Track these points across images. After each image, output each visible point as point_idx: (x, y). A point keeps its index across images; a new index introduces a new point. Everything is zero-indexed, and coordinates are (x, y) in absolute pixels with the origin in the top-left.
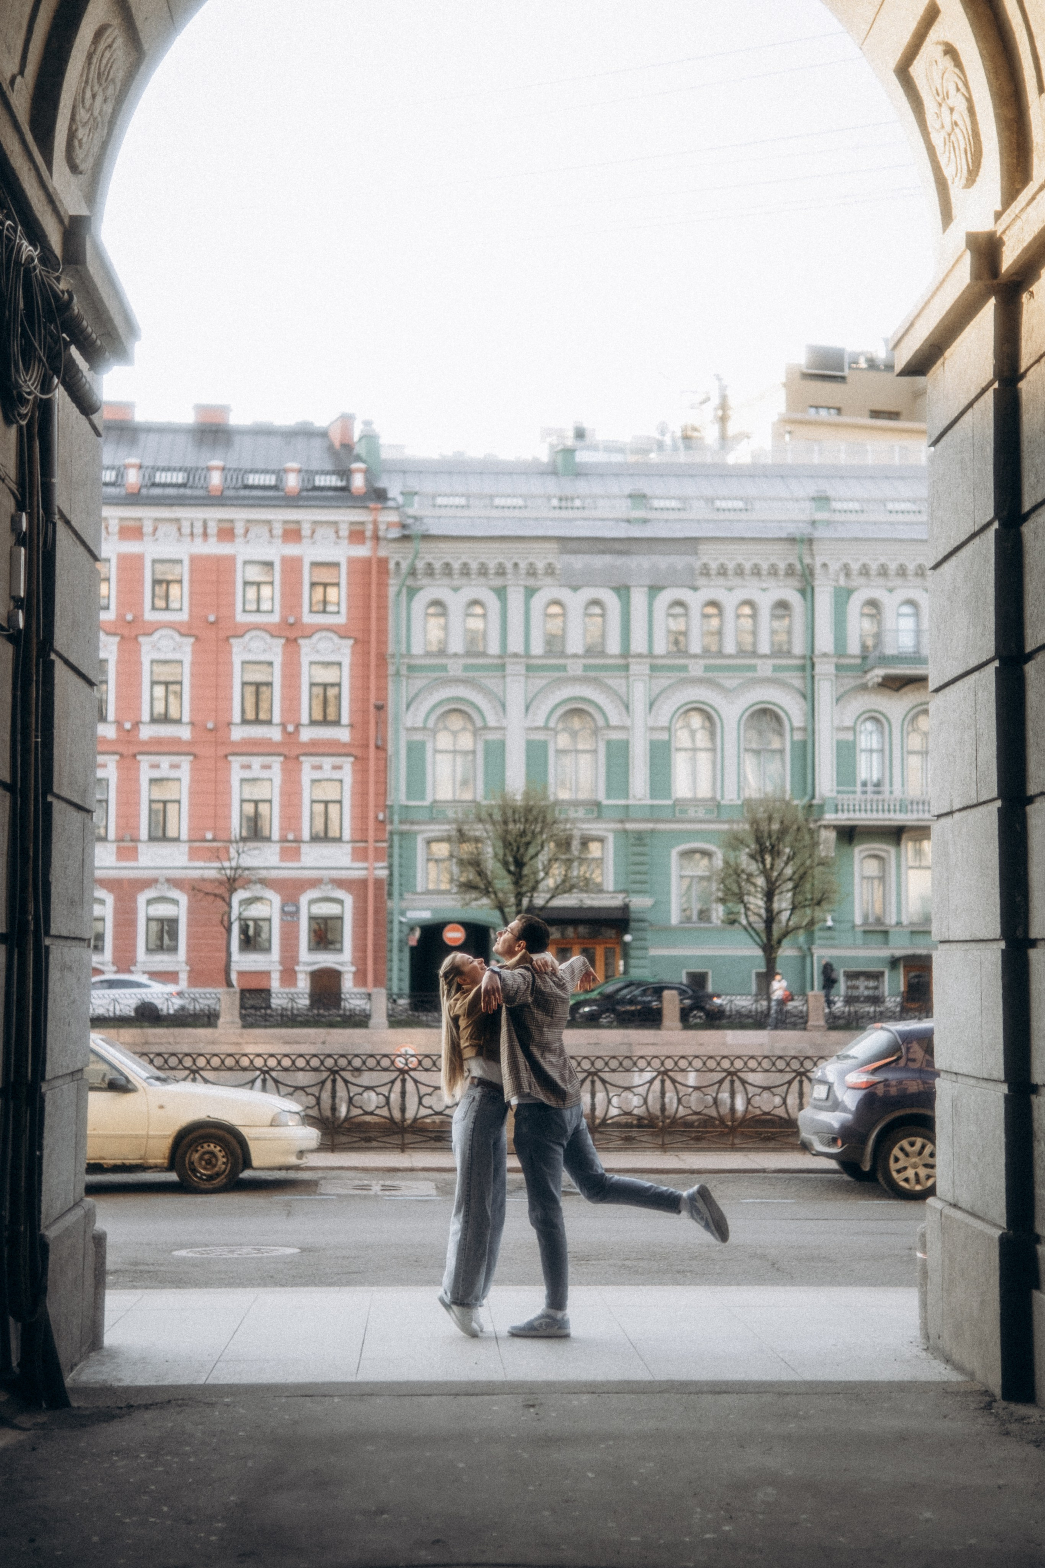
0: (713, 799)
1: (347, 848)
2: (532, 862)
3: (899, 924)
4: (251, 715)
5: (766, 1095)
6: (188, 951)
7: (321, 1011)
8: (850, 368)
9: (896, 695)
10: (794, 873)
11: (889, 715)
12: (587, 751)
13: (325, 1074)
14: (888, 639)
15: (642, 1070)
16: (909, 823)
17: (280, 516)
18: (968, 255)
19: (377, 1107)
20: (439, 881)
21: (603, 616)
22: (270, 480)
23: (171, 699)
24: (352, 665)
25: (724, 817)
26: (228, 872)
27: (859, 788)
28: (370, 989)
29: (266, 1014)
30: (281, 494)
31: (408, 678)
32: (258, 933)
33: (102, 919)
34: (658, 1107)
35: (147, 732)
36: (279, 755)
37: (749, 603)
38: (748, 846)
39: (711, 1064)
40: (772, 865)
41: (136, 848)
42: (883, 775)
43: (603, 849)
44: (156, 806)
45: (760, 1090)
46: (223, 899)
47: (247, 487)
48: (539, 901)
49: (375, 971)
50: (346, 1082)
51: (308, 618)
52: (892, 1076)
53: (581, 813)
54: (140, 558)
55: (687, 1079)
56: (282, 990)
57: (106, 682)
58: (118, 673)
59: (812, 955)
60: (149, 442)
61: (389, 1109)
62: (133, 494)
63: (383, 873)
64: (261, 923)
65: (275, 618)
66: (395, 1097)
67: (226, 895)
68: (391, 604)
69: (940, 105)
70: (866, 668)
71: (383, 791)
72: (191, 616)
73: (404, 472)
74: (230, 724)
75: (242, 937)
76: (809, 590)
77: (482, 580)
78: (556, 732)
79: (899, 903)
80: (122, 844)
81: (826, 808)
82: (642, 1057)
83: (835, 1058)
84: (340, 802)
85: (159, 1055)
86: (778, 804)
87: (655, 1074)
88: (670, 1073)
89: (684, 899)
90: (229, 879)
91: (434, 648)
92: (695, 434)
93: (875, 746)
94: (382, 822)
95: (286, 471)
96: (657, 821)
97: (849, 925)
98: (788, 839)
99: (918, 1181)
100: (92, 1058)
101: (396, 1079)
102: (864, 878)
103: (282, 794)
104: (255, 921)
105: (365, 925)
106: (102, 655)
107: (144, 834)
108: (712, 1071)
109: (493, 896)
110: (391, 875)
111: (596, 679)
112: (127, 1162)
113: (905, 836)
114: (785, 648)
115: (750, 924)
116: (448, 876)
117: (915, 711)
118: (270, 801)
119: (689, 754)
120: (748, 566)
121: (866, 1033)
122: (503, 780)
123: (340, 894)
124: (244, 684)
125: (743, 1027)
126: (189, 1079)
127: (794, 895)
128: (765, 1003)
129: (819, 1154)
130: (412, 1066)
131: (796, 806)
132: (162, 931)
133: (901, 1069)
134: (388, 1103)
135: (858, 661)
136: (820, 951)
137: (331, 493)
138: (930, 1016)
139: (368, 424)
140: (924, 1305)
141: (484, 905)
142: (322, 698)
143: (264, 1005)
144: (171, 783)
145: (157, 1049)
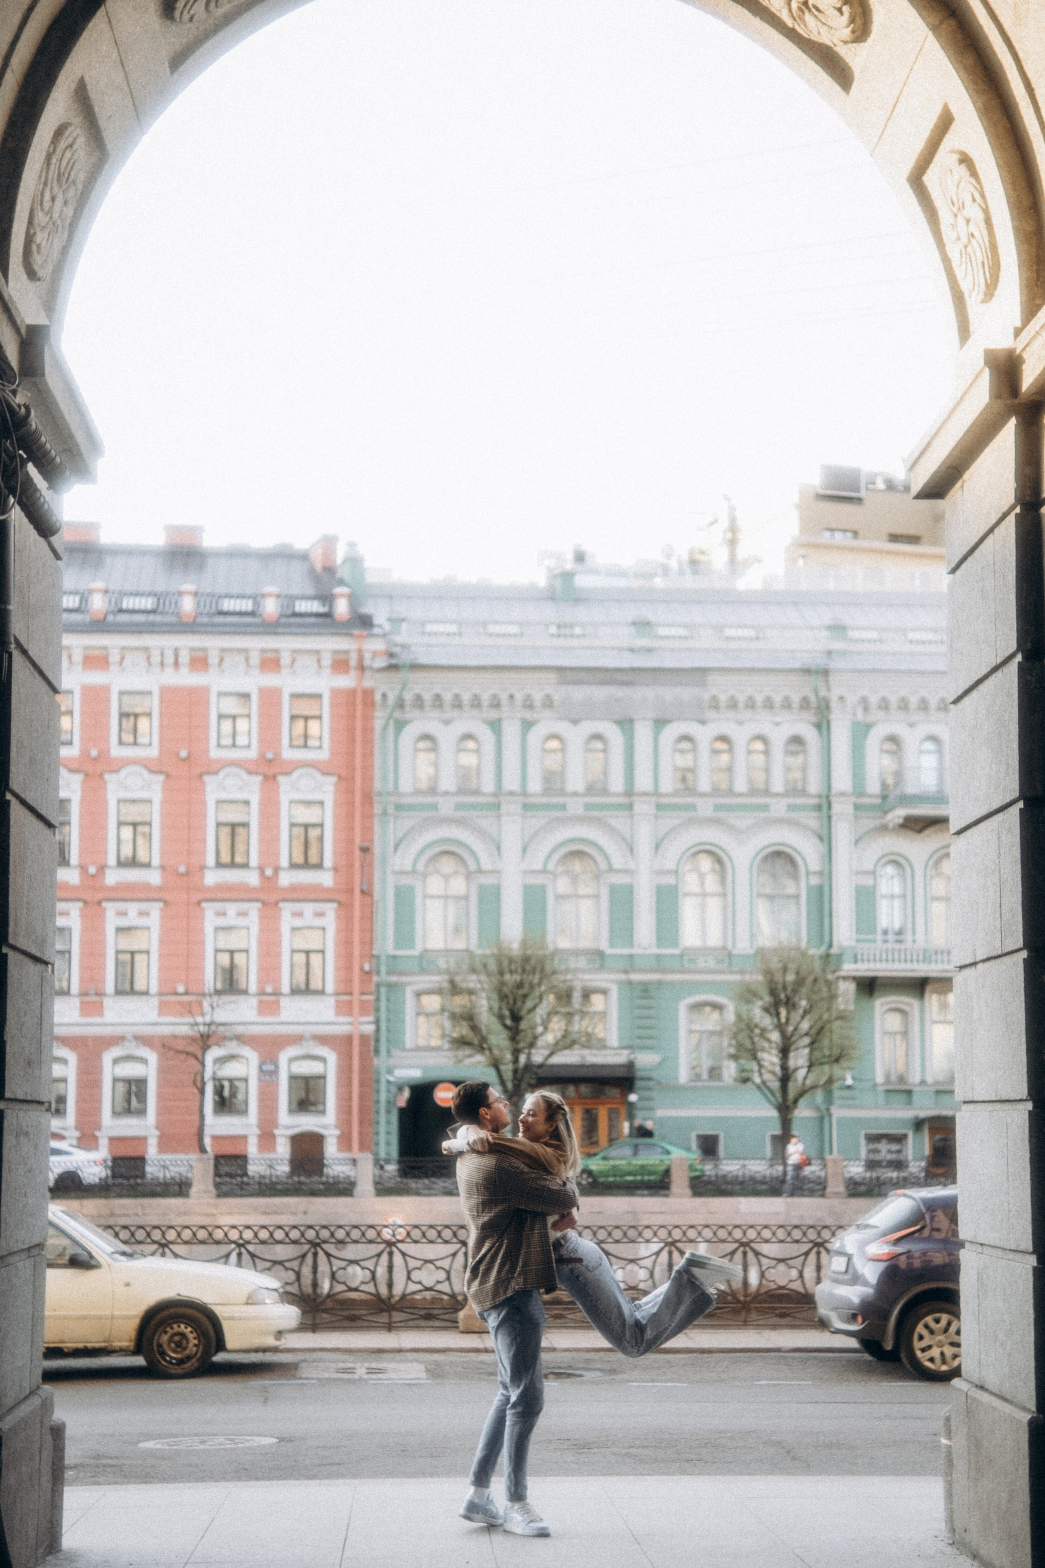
0: (724, 948)
1: (331, 1001)
2: (530, 1016)
3: (923, 1082)
4: (226, 858)
5: (782, 1267)
6: (159, 1113)
7: (303, 1179)
8: (867, 489)
9: (917, 837)
10: (811, 1028)
11: (911, 858)
12: (588, 897)
13: (307, 1247)
14: (908, 776)
15: (648, 1241)
16: (932, 975)
17: (256, 644)
18: (987, 371)
19: (363, 1283)
20: (428, 1037)
21: (604, 751)
22: (247, 605)
23: (140, 840)
24: (336, 804)
25: (736, 969)
26: (202, 1028)
27: (879, 937)
28: (356, 1154)
29: (243, 1183)
30: (259, 620)
31: (396, 817)
32: (233, 1094)
33: (64, 1080)
35: (113, 877)
36: (257, 900)
37: (760, 738)
38: (761, 998)
39: (722, 1234)
40: (788, 1019)
41: (102, 1003)
42: (904, 923)
43: (606, 1000)
44: (122, 957)
45: (775, 1262)
46: (196, 1058)
47: (221, 613)
48: (538, 1058)
49: (361, 1133)
50: (328, 1255)
51: (288, 754)
52: (916, 1247)
53: (582, 963)
54: (106, 689)
56: (259, 1156)
57: (68, 824)
58: (82, 814)
59: (830, 1116)
60: (115, 565)
61: (376, 1285)
62: (98, 622)
63: (370, 1029)
64: (237, 1083)
65: (252, 754)
66: (381, 1271)
67: (198, 1053)
68: (376, 738)
69: (956, 215)
70: (886, 808)
71: (369, 941)
72: (161, 752)
73: (391, 597)
74: (203, 868)
75: (217, 1098)
76: (825, 725)
77: (475, 712)
78: (555, 875)
79: (923, 1059)
80: (86, 999)
81: (845, 957)
82: (647, 1227)
83: (854, 1227)
84: (322, 952)
85: (125, 1227)
86: (793, 953)
87: (662, 1245)
88: (679, 1245)
89: (694, 1055)
90: (202, 1036)
91: (424, 785)
92: (701, 557)
94: (368, 973)
95: (263, 596)
96: (664, 971)
97: (871, 1084)
98: (804, 990)
100: (51, 1231)
101: (382, 1252)
102: (885, 1033)
103: (260, 942)
104: (231, 1081)
105: (349, 1084)
106: (63, 794)
107: (110, 987)
108: (723, 1241)
109: (487, 1052)
110: (378, 1030)
111: (598, 819)
112: (89, 1345)
113: (928, 988)
115: (764, 1082)
116: (439, 1032)
117: (938, 853)
118: (247, 951)
119: (698, 899)
120: (758, 698)
121: (889, 1199)
122: (497, 927)
123: (322, 1051)
124: (219, 825)
125: (756, 1193)
126: (158, 1253)
127: (812, 1051)
128: (780, 1168)
129: (838, 1332)
130: (399, 1237)
131: (813, 956)
132: (129, 1093)
133: (923, 1240)
134: (374, 1278)
135: (878, 801)
136: (837, 1113)
137: (312, 620)
138: (954, 1182)
139: (352, 545)
140: (949, 1495)
141: (479, 1062)
142: (302, 839)
143: (239, 1172)
144: (139, 933)
145: (123, 1221)
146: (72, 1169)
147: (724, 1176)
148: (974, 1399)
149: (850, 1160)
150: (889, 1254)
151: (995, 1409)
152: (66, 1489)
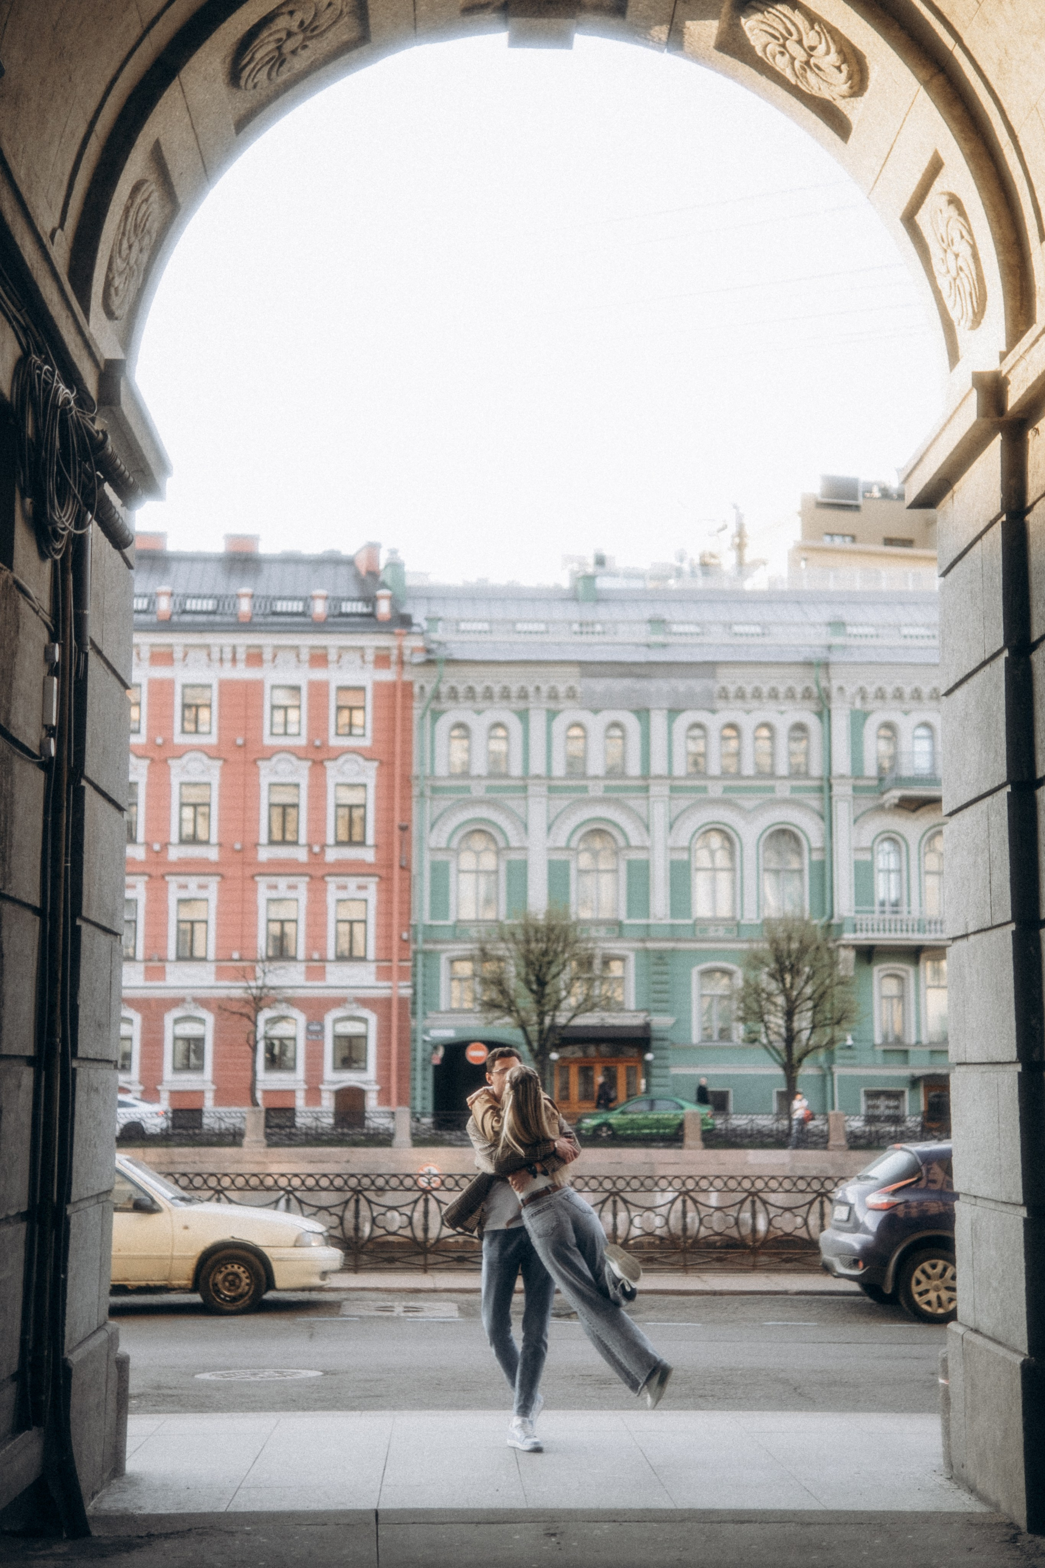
0: (733, 918)
1: (372, 967)
2: (555, 981)
3: (918, 1043)
4: (277, 836)
5: (788, 1215)
6: (215, 1070)
7: (346, 1130)
8: (864, 497)
9: (914, 816)
10: (814, 992)
11: (906, 836)
12: (607, 871)
13: (349, 1194)
14: (904, 760)
15: (663, 1191)
16: (927, 943)
17: (307, 641)
18: (975, 392)
19: (400, 1227)
20: (461, 1000)
21: (623, 738)
22: (297, 606)
23: (200, 820)
24: (377, 787)
25: (745, 938)
26: (254, 991)
27: (877, 908)
28: (394, 1108)
29: (291, 1133)
30: (309, 620)
31: (432, 799)
32: (283, 1052)
33: (130, 1039)
34: (680, 1227)
35: (175, 853)
36: (305, 875)
37: (767, 725)
38: (768, 965)
39: (732, 1184)
40: (792, 984)
41: (164, 967)
42: (901, 894)
43: (624, 967)
44: (183, 926)
45: (781, 1211)
46: (249, 1018)
47: (275, 614)
48: (562, 1019)
49: (399, 1090)
50: (369, 1202)
51: (334, 741)
52: (912, 1198)
53: (602, 932)
54: (171, 683)
55: (708, 1198)
56: (307, 1109)
57: (136, 804)
58: (148, 795)
59: (832, 1074)
60: (180, 571)
61: (413, 1229)
62: (164, 621)
63: (407, 992)
64: (287, 1042)
65: (302, 741)
66: (418, 1216)
67: (252, 1014)
68: (415, 728)
69: (945, 251)
70: (883, 790)
71: (407, 911)
72: (220, 739)
73: (429, 599)
74: (257, 844)
75: (268, 1056)
76: (825, 713)
77: (505, 703)
78: (578, 852)
79: (918, 1023)
80: (151, 964)
81: (845, 928)
82: (663, 1177)
83: (855, 1179)
84: (365, 922)
85: (184, 1175)
86: (797, 923)
87: (677, 1194)
88: (692, 1194)
89: (705, 1018)
90: (255, 998)
91: (458, 770)
92: (712, 561)
93: (893, 865)
94: (406, 941)
95: (313, 598)
96: (678, 940)
97: (869, 1044)
98: (808, 958)
99: (940, 1304)
100: (118, 1178)
101: (419, 1199)
102: (883, 997)
103: (308, 913)
104: (281, 1039)
105: (389, 1044)
106: (132, 778)
107: (172, 954)
108: (733, 1191)
109: (515, 1015)
110: (415, 994)
111: (617, 799)
112: (150, 1283)
113: (923, 956)
114: (803, 769)
115: (770, 1042)
116: (471, 995)
117: (933, 831)
118: (295, 921)
119: (709, 874)
120: (765, 690)
121: (888, 1153)
122: (525, 902)
123: (365, 1013)
124: (271, 805)
125: (764, 1146)
126: (214, 1199)
127: (814, 1014)
128: (786, 1122)
129: (841, 1276)
130: (434, 1185)
131: (816, 926)
132: (188, 1050)
133: (921, 1191)
134: (411, 1223)
135: (875, 783)
136: (838, 1071)
137: (357, 619)
138: (948, 1137)
139: (393, 552)
140: (947, 1432)
141: (507, 1024)
142: (347, 818)
143: (288, 1124)
144: (199, 904)
145: (181, 1168)
146: (136, 1120)
147: (734, 1130)
148: (969, 1342)
149: (850, 1115)
150: (887, 1204)
151: (988, 1351)
152: (129, 1416)
